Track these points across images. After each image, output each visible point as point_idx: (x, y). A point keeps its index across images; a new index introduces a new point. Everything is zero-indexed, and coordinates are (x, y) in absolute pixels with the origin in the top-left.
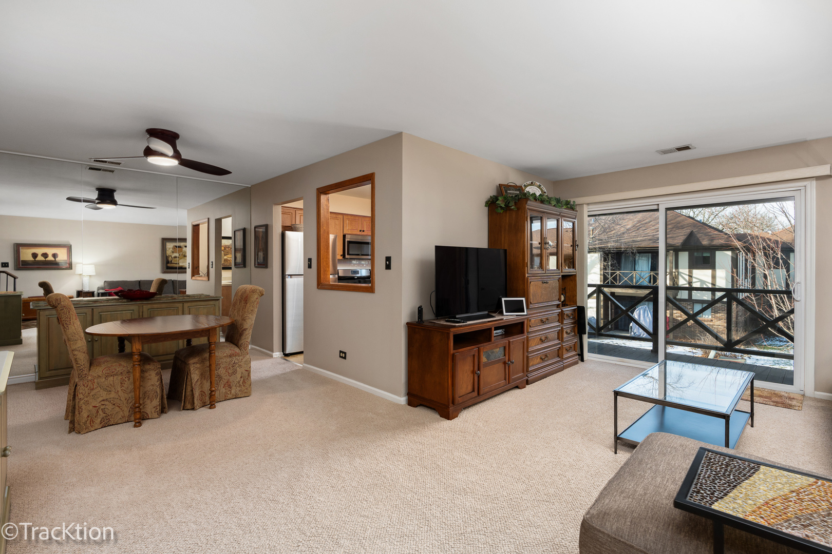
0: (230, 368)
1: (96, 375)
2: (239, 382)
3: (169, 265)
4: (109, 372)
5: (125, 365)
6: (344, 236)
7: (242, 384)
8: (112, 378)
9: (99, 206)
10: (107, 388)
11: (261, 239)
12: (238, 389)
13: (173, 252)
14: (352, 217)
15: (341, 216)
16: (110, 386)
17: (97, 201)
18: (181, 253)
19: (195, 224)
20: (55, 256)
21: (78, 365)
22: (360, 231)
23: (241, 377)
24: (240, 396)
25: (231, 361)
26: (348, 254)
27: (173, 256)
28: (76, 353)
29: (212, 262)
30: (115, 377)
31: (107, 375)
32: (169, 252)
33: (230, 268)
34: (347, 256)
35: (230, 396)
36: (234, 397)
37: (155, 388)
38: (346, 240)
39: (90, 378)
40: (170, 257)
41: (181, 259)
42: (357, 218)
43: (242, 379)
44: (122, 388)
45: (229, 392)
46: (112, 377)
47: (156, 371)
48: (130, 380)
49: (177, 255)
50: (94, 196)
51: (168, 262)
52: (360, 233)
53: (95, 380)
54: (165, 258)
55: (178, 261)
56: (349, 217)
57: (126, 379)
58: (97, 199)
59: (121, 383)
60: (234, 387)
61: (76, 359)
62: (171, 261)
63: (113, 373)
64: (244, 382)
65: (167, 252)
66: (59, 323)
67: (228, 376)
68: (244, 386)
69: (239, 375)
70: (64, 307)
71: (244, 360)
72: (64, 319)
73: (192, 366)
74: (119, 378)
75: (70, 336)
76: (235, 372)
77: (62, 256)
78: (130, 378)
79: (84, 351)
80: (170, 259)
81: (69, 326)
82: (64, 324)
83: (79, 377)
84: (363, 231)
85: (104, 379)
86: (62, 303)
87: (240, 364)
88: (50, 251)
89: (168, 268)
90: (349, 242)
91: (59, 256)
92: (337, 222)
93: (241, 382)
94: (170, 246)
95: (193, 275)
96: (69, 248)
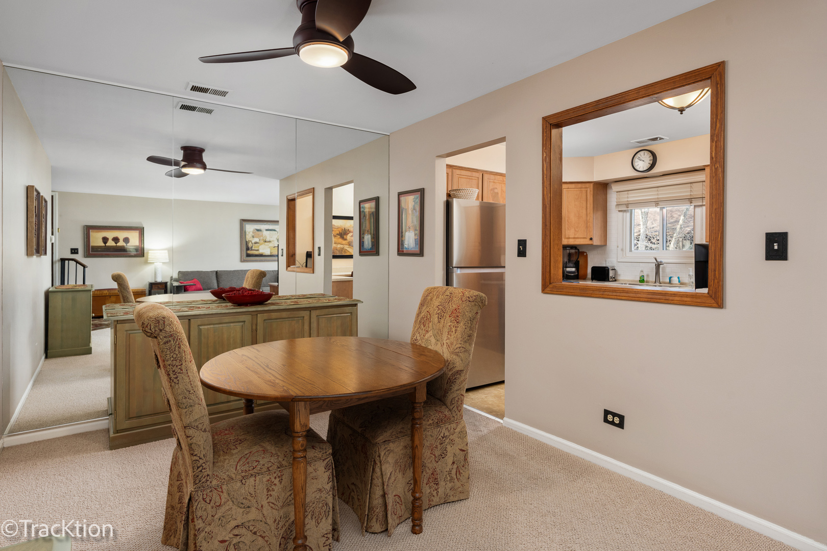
0: (436, 447)
1: (225, 477)
2: (450, 473)
3: (249, 252)
4: (246, 467)
5: (274, 452)
7: (455, 477)
8: (252, 479)
9: (185, 170)
10: (244, 501)
11: (410, 212)
12: (450, 485)
13: (253, 237)
16: (249, 497)
17: (183, 163)
18: (262, 238)
19: (290, 197)
20: (126, 240)
21: (195, 458)
23: (453, 463)
24: (452, 499)
25: (440, 432)
27: (253, 242)
28: (191, 432)
29: (319, 248)
30: (258, 478)
31: (243, 474)
32: (249, 237)
33: (351, 257)
35: (436, 500)
36: (442, 501)
37: (324, 495)
39: (215, 482)
40: (250, 243)
41: (262, 244)
43: (455, 466)
44: (271, 499)
45: (435, 493)
46: (254, 478)
47: (326, 462)
48: (283, 483)
49: (256, 240)
50: (179, 156)
51: (248, 249)
53: (224, 487)
54: (244, 243)
55: (259, 246)
57: (277, 481)
58: (182, 161)
59: (268, 490)
60: (442, 483)
61: (191, 444)
62: (252, 247)
63: (255, 470)
64: (458, 472)
65: (247, 236)
66: (159, 367)
67: (433, 462)
68: (458, 479)
69: (449, 459)
70: (171, 336)
71: (458, 430)
72: (170, 362)
73: (383, 447)
74: (265, 480)
75: (180, 397)
76: (443, 455)
77: (134, 241)
78: (284, 477)
79: (205, 427)
80: (250, 245)
81: (180, 376)
82: (171, 373)
83: (195, 483)
85: (239, 484)
86: (167, 329)
87: (451, 437)
88: (121, 235)
89: (248, 255)
91: (130, 241)
93: (454, 472)
94: (250, 228)
95: (288, 266)
96: (141, 231)
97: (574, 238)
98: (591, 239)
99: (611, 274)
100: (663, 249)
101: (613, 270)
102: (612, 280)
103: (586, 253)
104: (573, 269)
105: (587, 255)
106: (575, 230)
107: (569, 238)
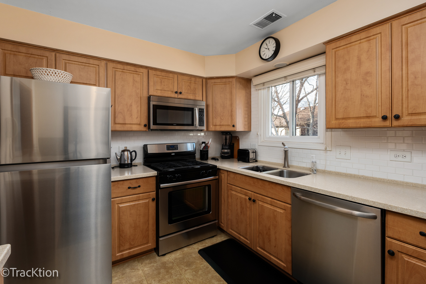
6: (149, 98)
14: (163, 74)
15: (145, 71)
22: (176, 92)
26: (155, 123)
34: (152, 127)
38: (152, 103)
42: (171, 75)
52: (176, 96)
56: (159, 73)
84: (181, 93)
90: (156, 107)
92: (137, 78)
97: (220, 125)
98: (234, 126)
99: (252, 156)
100: (293, 135)
101: (253, 152)
102: (252, 161)
103: (238, 137)
104: (229, 151)
105: (239, 139)
106: (221, 119)
107: (216, 125)
